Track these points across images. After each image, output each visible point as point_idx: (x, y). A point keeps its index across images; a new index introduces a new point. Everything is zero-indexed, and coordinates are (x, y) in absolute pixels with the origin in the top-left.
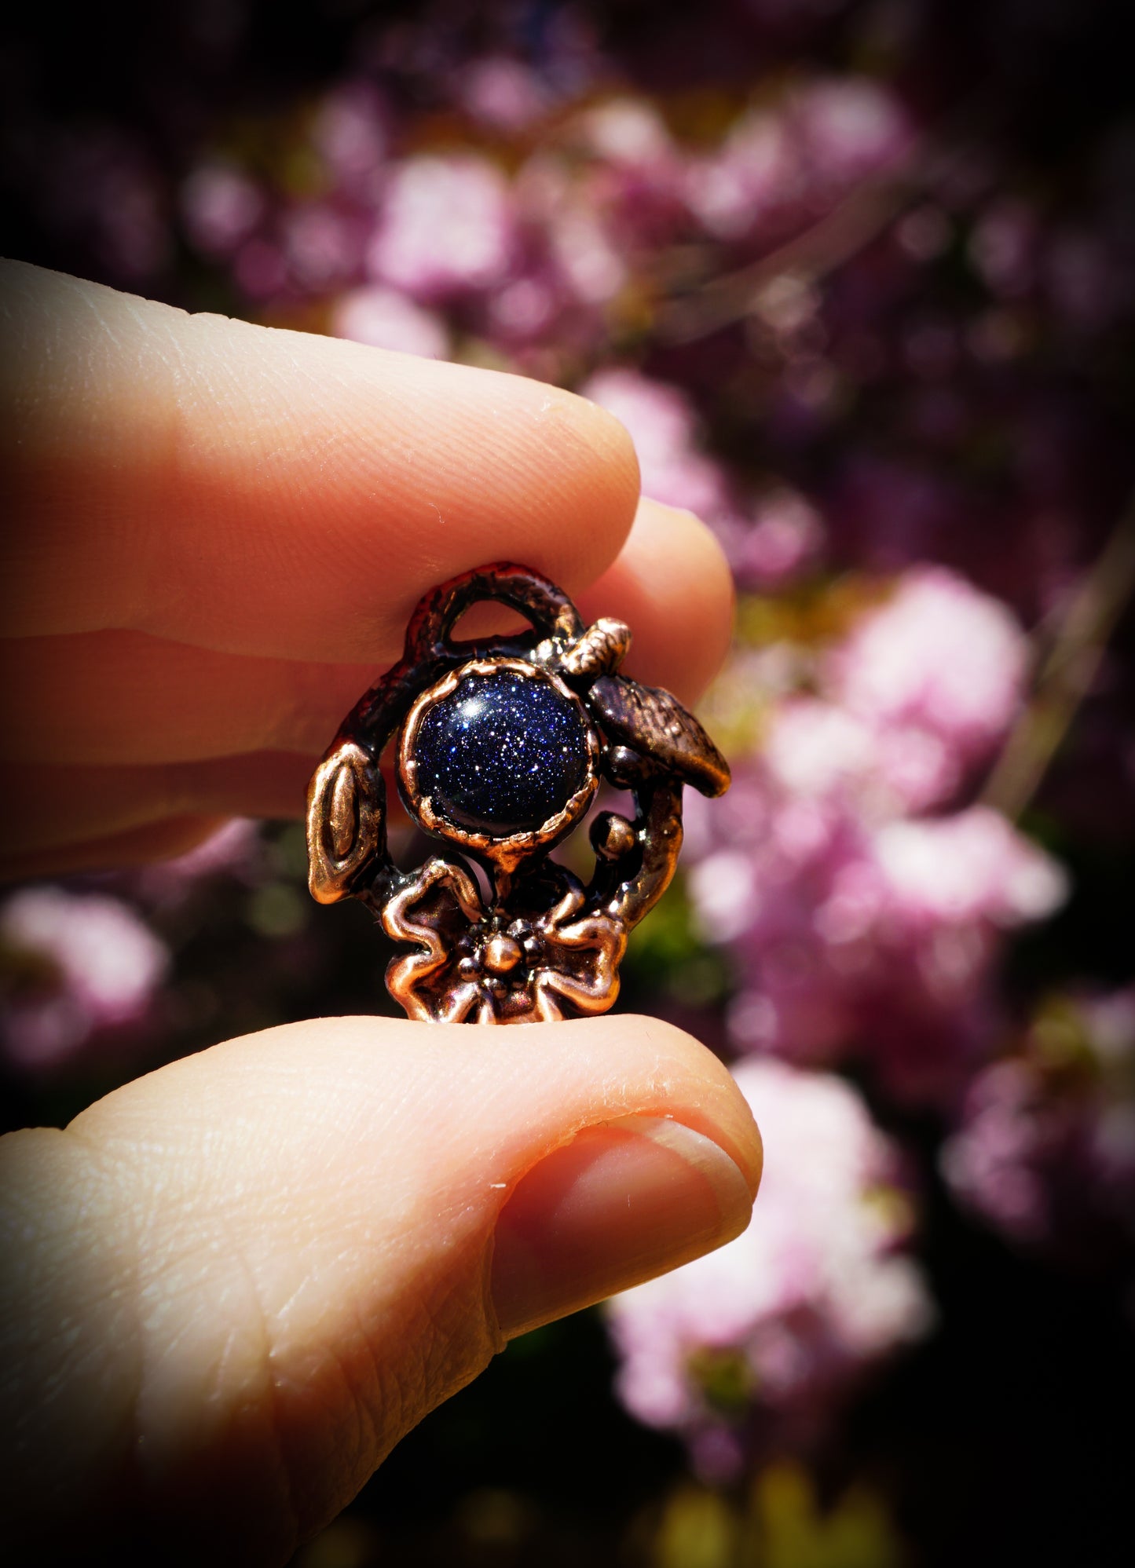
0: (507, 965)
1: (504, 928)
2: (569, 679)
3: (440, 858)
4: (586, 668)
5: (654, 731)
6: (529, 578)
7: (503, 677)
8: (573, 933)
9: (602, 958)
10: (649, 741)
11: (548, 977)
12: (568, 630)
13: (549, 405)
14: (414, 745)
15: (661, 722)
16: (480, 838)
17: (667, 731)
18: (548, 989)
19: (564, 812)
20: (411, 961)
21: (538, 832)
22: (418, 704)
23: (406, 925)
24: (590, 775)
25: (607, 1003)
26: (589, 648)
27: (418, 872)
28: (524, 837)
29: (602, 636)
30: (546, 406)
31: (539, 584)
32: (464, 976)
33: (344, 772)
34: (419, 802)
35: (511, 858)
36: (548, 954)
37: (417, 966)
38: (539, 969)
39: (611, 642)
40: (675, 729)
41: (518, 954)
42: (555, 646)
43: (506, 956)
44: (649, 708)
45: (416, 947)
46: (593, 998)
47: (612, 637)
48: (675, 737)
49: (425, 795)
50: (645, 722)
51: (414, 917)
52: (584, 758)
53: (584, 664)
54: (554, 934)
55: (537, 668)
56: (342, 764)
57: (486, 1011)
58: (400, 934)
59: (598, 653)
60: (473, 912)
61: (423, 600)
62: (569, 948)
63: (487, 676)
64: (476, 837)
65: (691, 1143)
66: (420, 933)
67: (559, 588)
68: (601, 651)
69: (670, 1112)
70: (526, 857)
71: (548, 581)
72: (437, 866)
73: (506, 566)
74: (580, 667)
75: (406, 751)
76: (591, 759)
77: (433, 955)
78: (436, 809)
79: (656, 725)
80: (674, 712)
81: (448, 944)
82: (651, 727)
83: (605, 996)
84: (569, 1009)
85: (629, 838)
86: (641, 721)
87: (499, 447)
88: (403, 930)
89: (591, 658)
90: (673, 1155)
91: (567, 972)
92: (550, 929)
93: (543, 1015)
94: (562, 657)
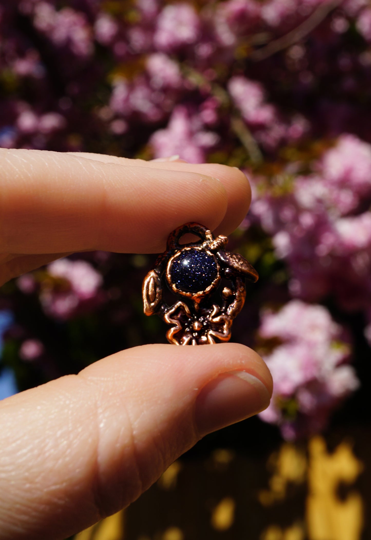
0: (199, 329)
1: (197, 320)
2: (212, 251)
3: (180, 300)
4: (216, 248)
5: (236, 264)
6: (199, 226)
7: (192, 251)
8: (217, 319)
9: (225, 326)
10: (234, 266)
11: (211, 332)
12: (211, 238)
13: (202, 180)
14: (170, 270)
15: (238, 261)
16: (189, 294)
17: (239, 263)
18: (211, 335)
19: (212, 286)
20: (172, 329)
21: (205, 291)
22: (170, 260)
23: (170, 319)
24: (218, 275)
25: (227, 339)
26: (216, 243)
27: (173, 306)
28: (201, 293)
29: (220, 240)
30: (201, 180)
31: (202, 227)
32: (188, 333)
33: (152, 280)
34: (172, 285)
35: (198, 299)
36: (211, 326)
37: (174, 331)
38: (208, 330)
39: (223, 241)
40: (241, 262)
41: (202, 326)
42: (207, 243)
43: (198, 326)
45: (174, 325)
46: (224, 337)
48: (241, 265)
49: (174, 283)
51: (173, 318)
52: (216, 271)
53: (215, 247)
54: (212, 320)
55: (202, 248)
56: (151, 277)
57: (194, 341)
58: (169, 322)
59: (219, 244)
60: (188, 315)
61: (171, 234)
62: (216, 323)
63: (189, 251)
64: (188, 293)
65: (250, 378)
66: (175, 322)
67: (207, 228)
68: (219, 243)
69: (245, 370)
70: (202, 299)
71: (204, 226)
72: (179, 303)
73: (192, 223)
74: (214, 248)
75: (168, 272)
76: (218, 271)
77: (178, 327)
78: (176, 286)
79: (236, 262)
80: (241, 259)
81: (182, 324)
83: (227, 337)
84: (217, 340)
85: (231, 293)
86: (232, 261)
87: (190, 192)
88: (170, 321)
89: (217, 245)
90: (246, 382)
91: (216, 330)
92: (210, 319)
93: (210, 342)
94: (209, 246)
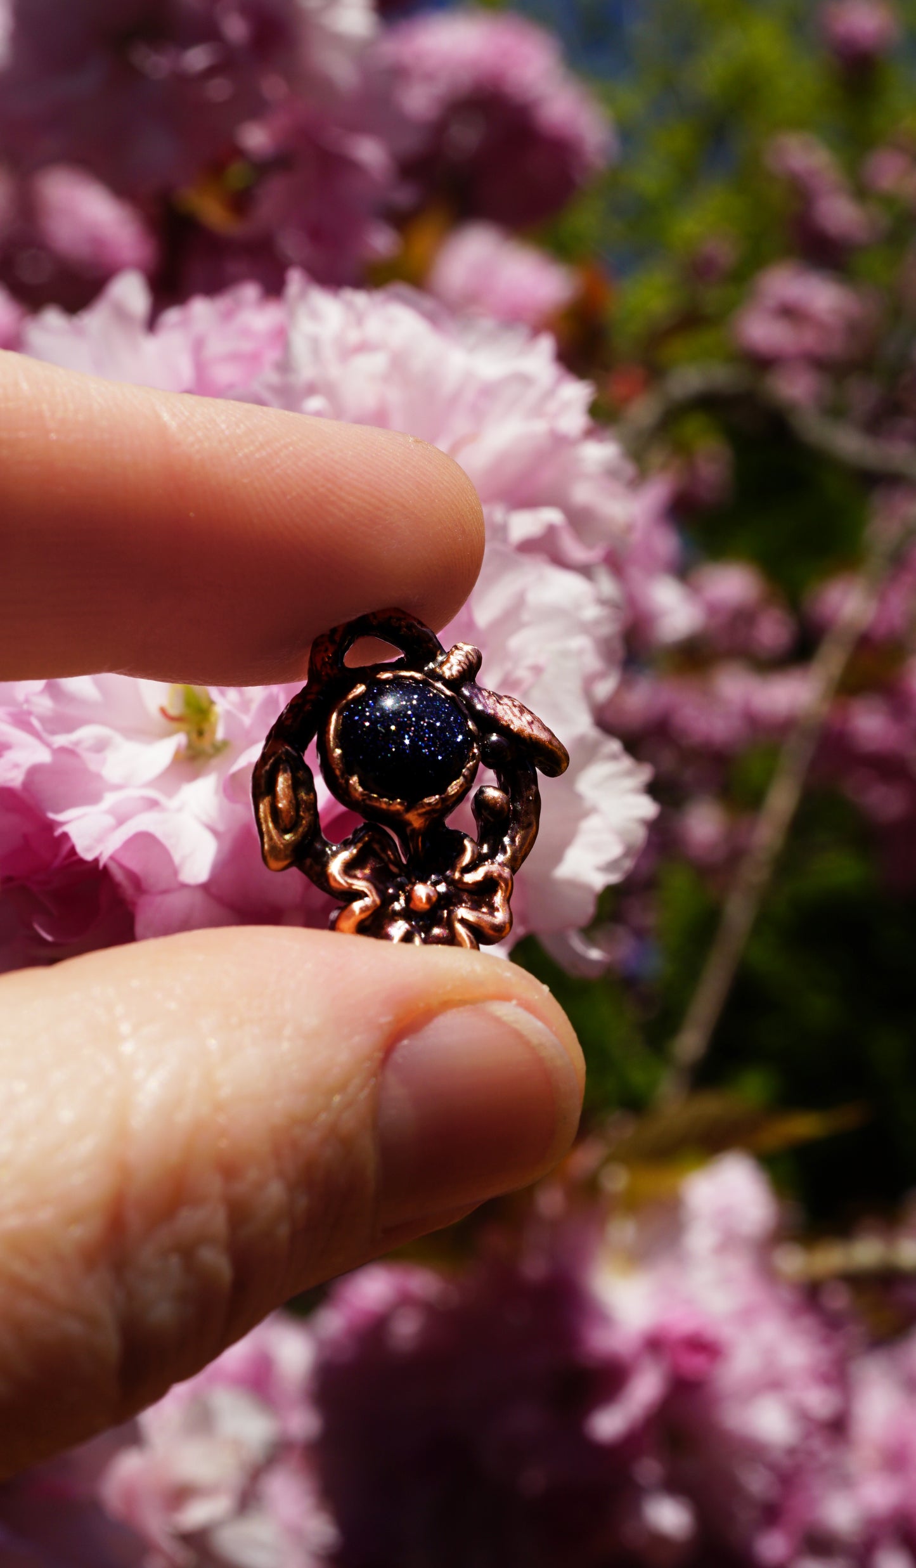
0: (428, 905)
1: (422, 878)
2: (448, 683)
4: (456, 675)
5: (514, 719)
7: (397, 683)
8: (474, 877)
9: (498, 898)
10: (512, 727)
11: (463, 912)
14: (337, 734)
15: (518, 714)
16: (399, 803)
17: (523, 718)
18: (463, 921)
19: (461, 779)
20: (356, 906)
23: (347, 878)
24: (476, 751)
26: (456, 662)
27: (350, 838)
29: (463, 653)
32: (395, 917)
34: (347, 781)
35: (423, 819)
36: (457, 895)
37: (361, 910)
38: (453, 906)
39: (470, 657)
41: (435, 896)
43: (426, 898)
44: (506, 704)
45: (359, 895)
46: (496, 927)
47: (471, 654)
49: (351, 773)
50: (506, 713)
51: (353, 873)
53: (454, 673)
54: (461, 879)
57: (417, 936)
58: (344, 885)
59: (462, 664)
60: (394, 867)
62: (474, 887)
63: (387, 681)
64: (396, 803)
66: (360, 885)
68: (465, 663)
74: (453, 675)
75: (332, 742)
77: (371, 899)
78: (363, 784)
79: (514, 716)
81: (381, 892)
82: (511, 717)
83: (503, 927)
84: (479, 936)
85: (507, 805)
86: (503, 712)
88: (346, 882)
89: (460, 668)
91: (475, 907)
92: (457, 875)
93: (462, 942)
94: (438, 670)
